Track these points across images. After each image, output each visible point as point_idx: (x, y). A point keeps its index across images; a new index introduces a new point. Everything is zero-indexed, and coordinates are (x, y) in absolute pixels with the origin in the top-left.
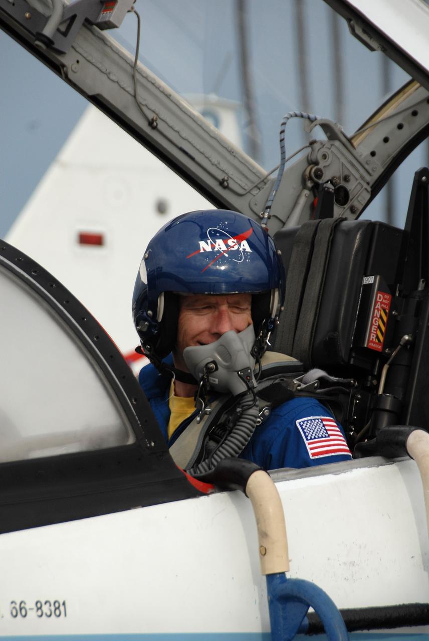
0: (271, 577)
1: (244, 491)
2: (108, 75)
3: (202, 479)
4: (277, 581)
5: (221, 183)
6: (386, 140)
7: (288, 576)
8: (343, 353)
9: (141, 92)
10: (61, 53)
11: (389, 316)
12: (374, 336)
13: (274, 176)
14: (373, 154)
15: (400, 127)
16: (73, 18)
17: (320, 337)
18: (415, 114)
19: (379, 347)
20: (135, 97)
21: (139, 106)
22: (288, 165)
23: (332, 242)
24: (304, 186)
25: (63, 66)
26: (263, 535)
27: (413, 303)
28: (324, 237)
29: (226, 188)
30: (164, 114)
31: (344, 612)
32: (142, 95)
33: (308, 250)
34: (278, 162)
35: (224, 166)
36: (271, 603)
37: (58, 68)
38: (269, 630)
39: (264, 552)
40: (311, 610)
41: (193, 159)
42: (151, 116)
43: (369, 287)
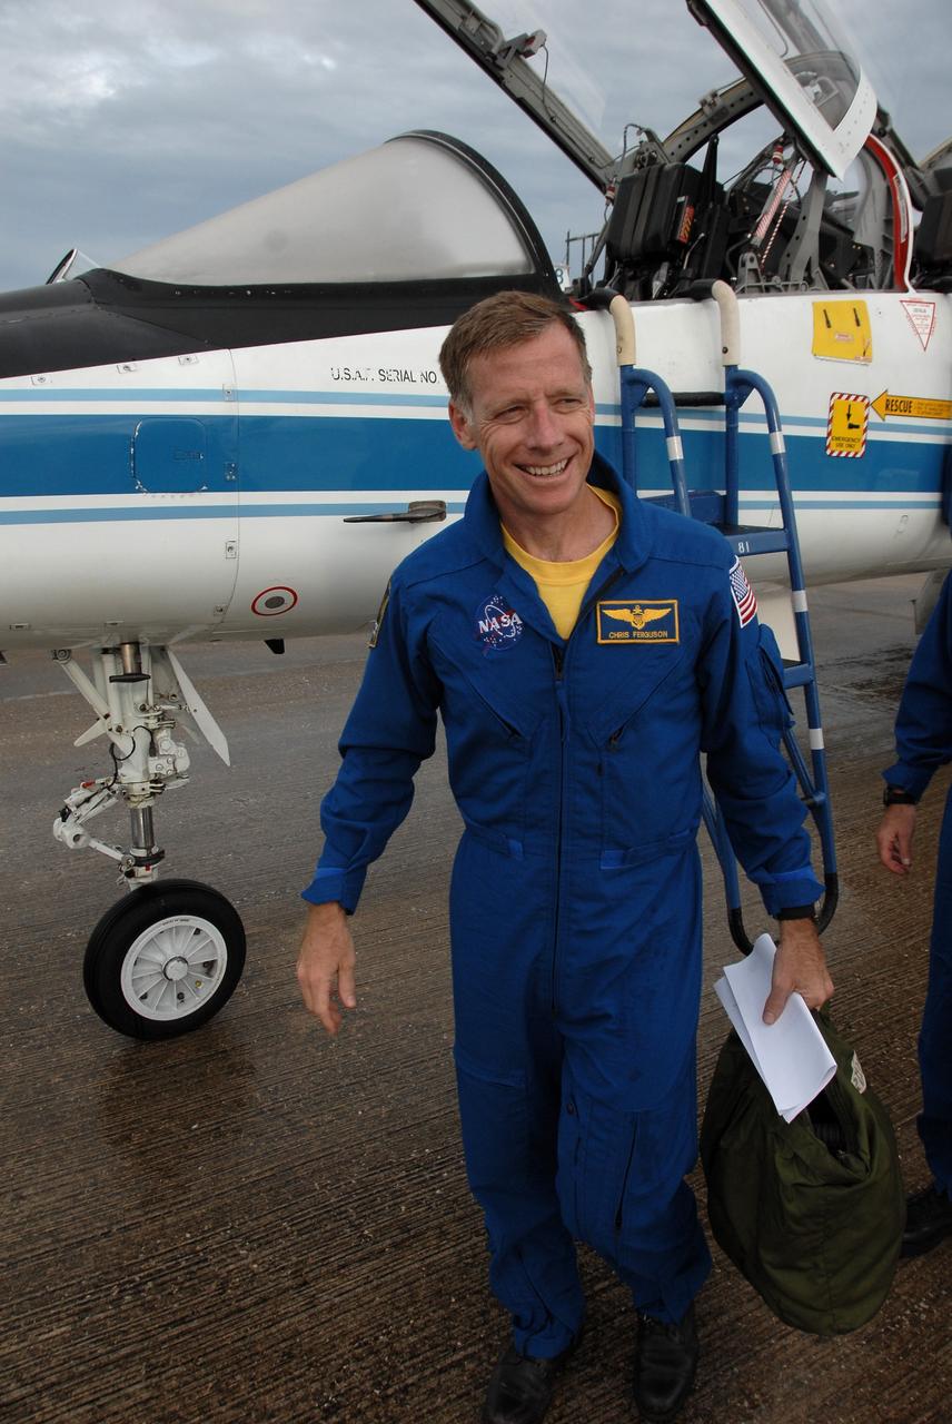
0: (623, 368)
1: (608, 309)
2: (528, 87)
3: (581, 303)
4: (627, 371)
5: (590, 159)
6: (680, 146)
7: (635, 367)
8: (663, 243)
9: (546, 99)
10: (502, 69)
11: (692, 221)
12: (683, 233)
13: (619, 160)
14: (673, 154)
15: (688, 139)
16: (510, 48)
17: (650, 235)
18: (696, 132)
19: (685, 241)
20: (543, 101)
21: (546, 108)
22: (627, 155)
23: (659, 177)
24: (636, 166)
25: (503, 78)
26: (620, 338)
27: (706, 215)
28: (653, 175)
29: (593, 162)
30: (559, 115)
31: (675, 395)
32: (548, 102)
33: (642, 186)
34: (622, 153)
35: (592, 149)
36: (622, 385)
37: (499, 80)
38: (620, 403)
39: (619, 350)
40: (651, 391)
41: (574, 142)
42: (552, 114)
43: (681, 204)
